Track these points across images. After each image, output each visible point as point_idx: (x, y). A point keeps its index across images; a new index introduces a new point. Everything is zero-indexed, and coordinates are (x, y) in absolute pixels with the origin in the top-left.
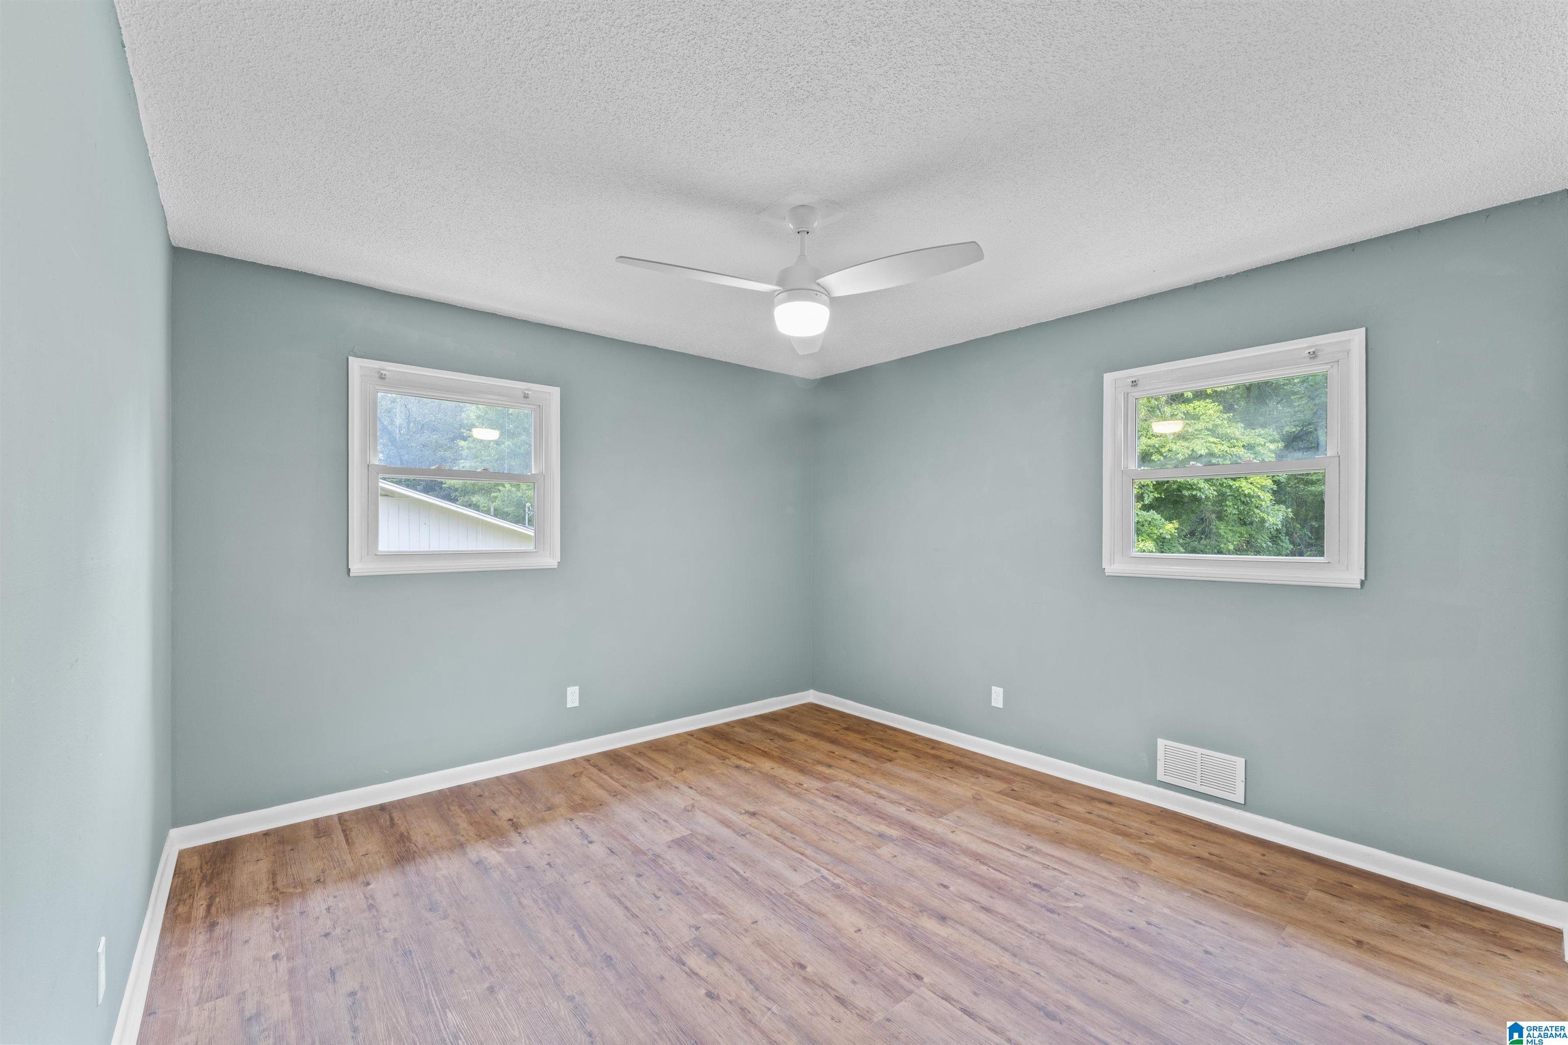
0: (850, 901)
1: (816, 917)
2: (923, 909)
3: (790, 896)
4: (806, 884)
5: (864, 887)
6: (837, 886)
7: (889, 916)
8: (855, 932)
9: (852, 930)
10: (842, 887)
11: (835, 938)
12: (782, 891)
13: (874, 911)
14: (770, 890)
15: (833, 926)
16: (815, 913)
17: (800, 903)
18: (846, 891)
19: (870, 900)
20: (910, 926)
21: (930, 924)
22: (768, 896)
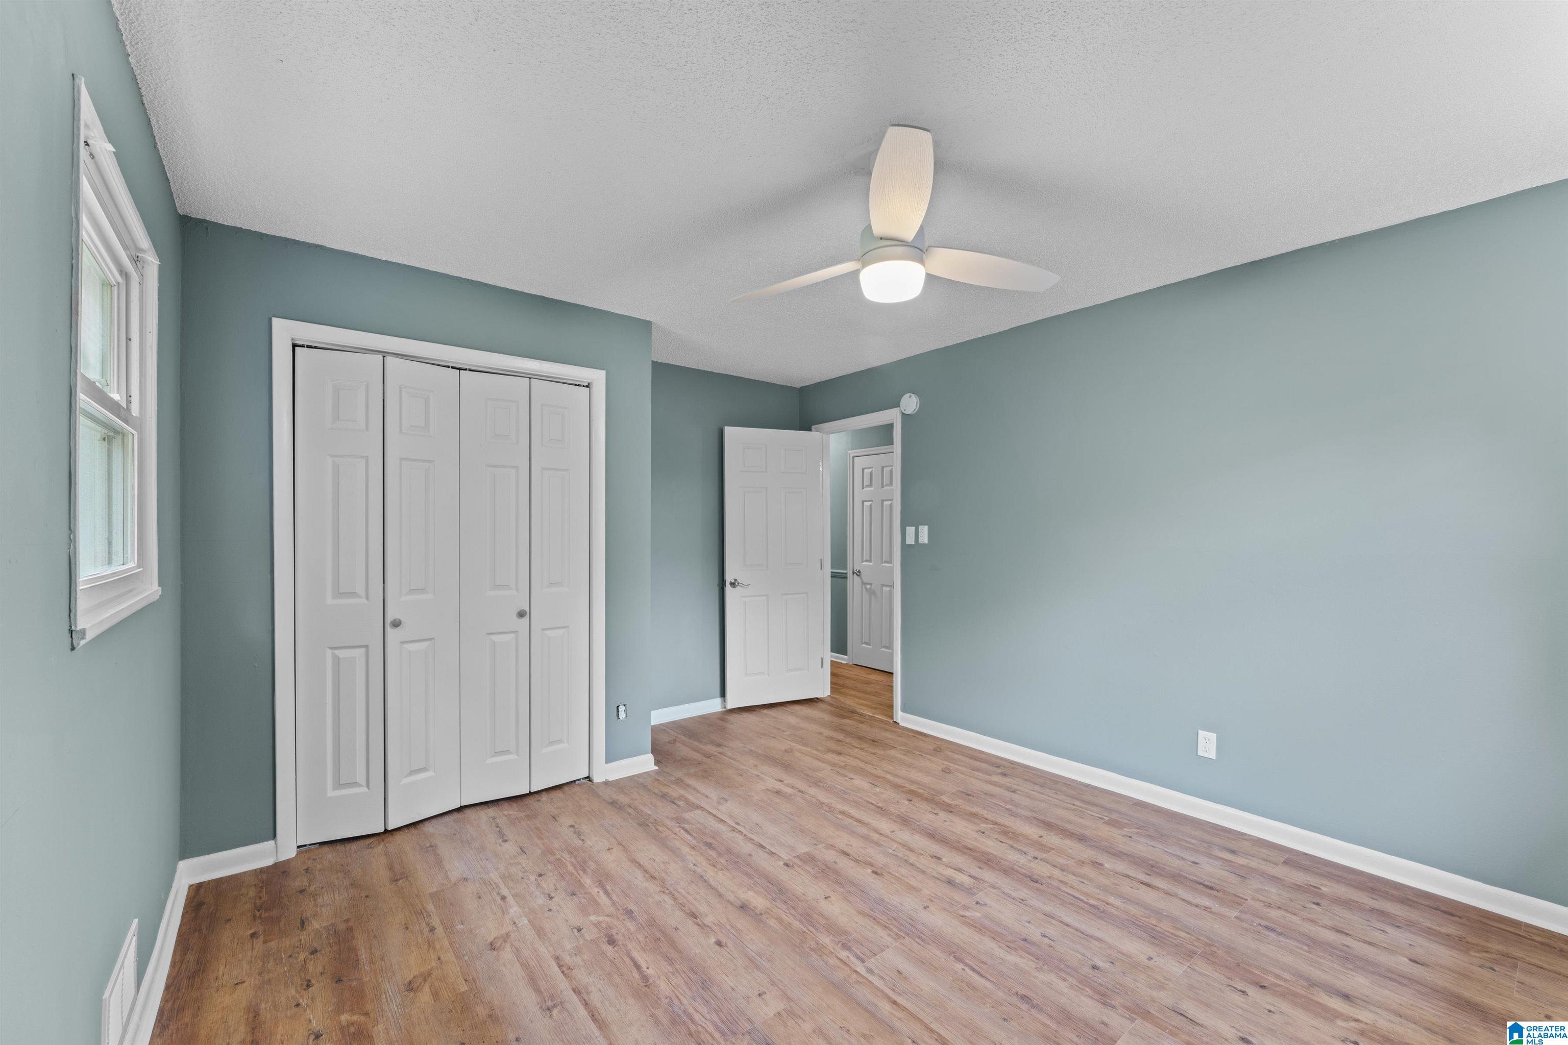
0: (832, 928)
1: (867, 911)
2: (757, 917)
3: (897, 934)
4: (882, 951)
5: (813, 944)
6: (845, 947)
7: (795, 911)
8: (830, 897)
9: (833, 898)
10: (840, 945)
11: (849, 892)
12: (908, 940)
13: (809, 916)
14: (922, 943)
15: (850, 902)
16: (868, 915)
17: (886, 927)
18: (835, 939)
19: (810, 928)
20: (778, 901)
21: (758, 901)
22: (922, 935)
